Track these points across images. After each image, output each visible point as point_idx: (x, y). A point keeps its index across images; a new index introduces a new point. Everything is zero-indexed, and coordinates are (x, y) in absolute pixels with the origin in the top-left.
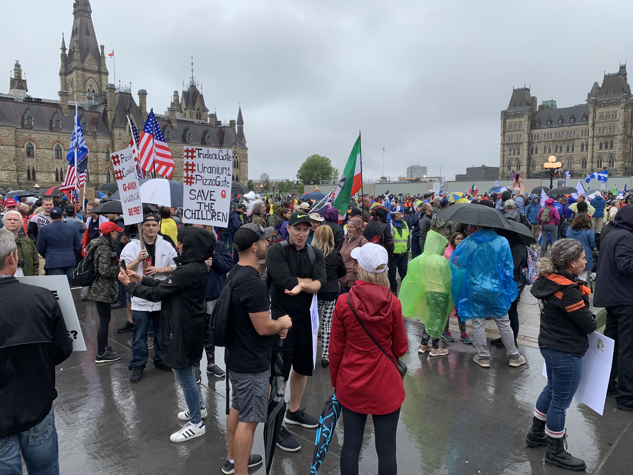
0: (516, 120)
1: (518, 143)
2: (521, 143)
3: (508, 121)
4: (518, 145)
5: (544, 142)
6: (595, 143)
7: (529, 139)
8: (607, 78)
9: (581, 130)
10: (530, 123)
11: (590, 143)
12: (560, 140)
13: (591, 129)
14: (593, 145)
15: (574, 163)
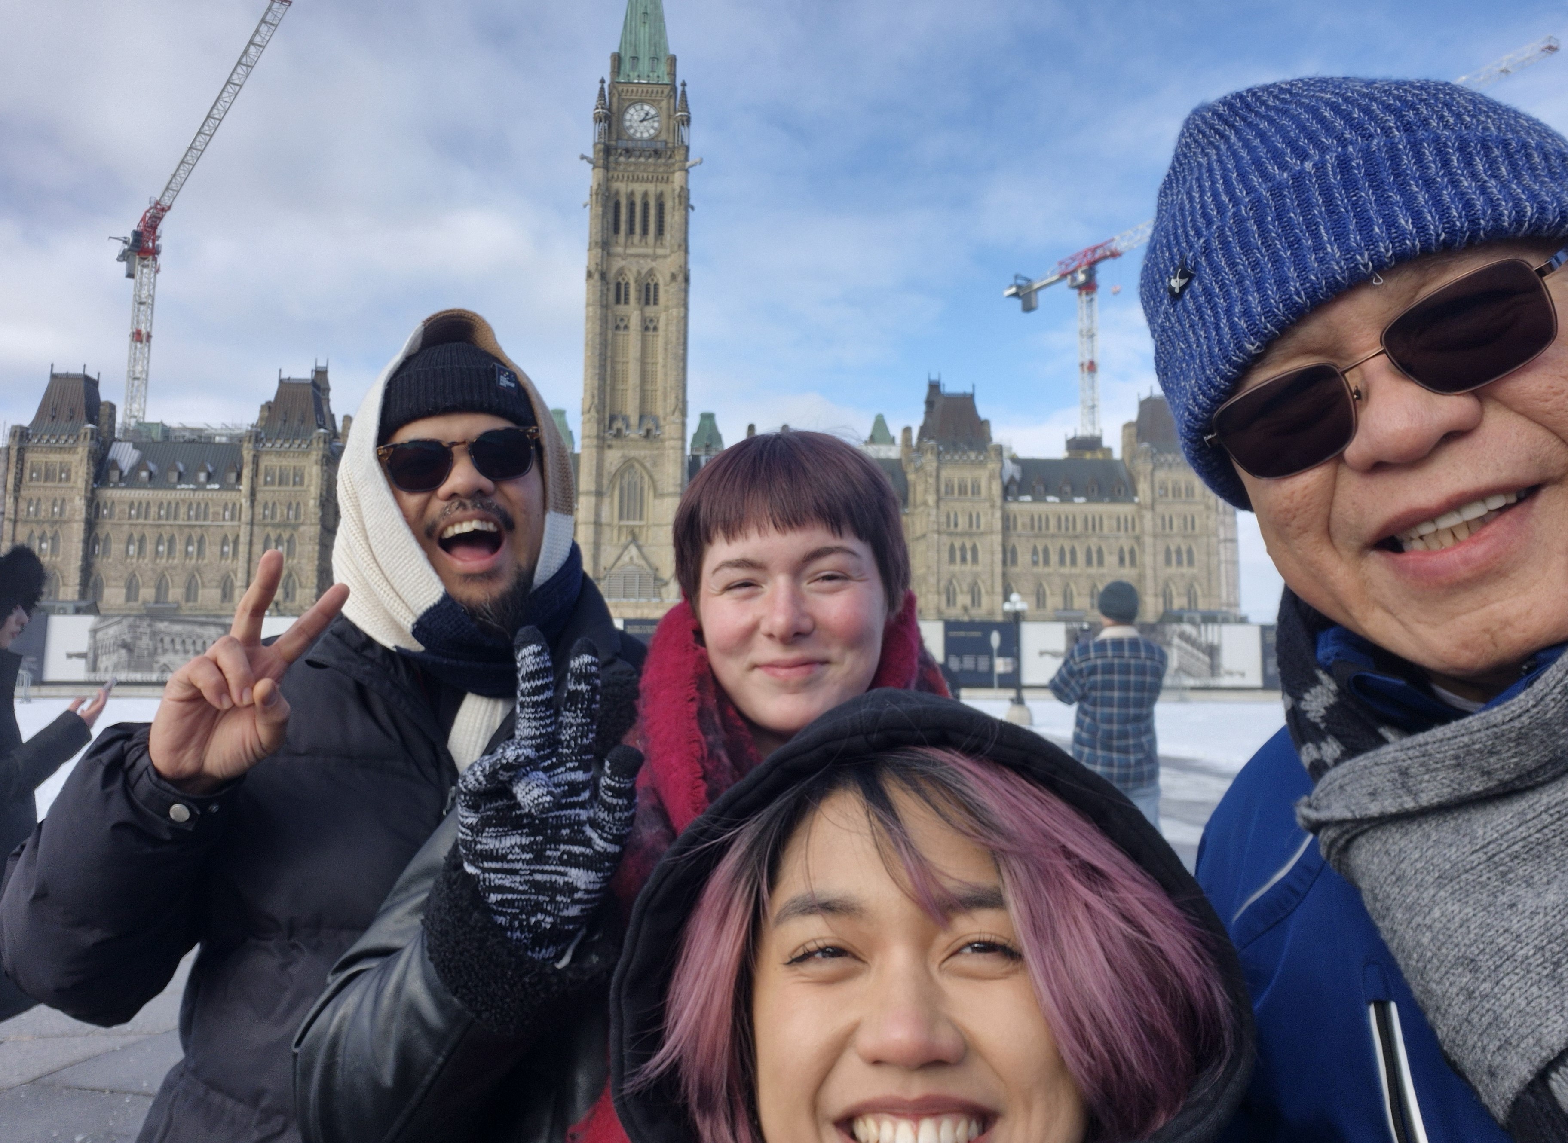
0: (55, 458)
1: (56, 522)
2: (65, 522)
3: (32, 457)
4: (56, 527)
5: (131, 525)
6: (255, 540)
7: (88, 513)
8: (285, 385)
9: (223, 504)
10: (92, 469)
11: (244, 539)
12: (171, 525)
13: (245, 503)
14: (251, 543)
15: (204, 586)
